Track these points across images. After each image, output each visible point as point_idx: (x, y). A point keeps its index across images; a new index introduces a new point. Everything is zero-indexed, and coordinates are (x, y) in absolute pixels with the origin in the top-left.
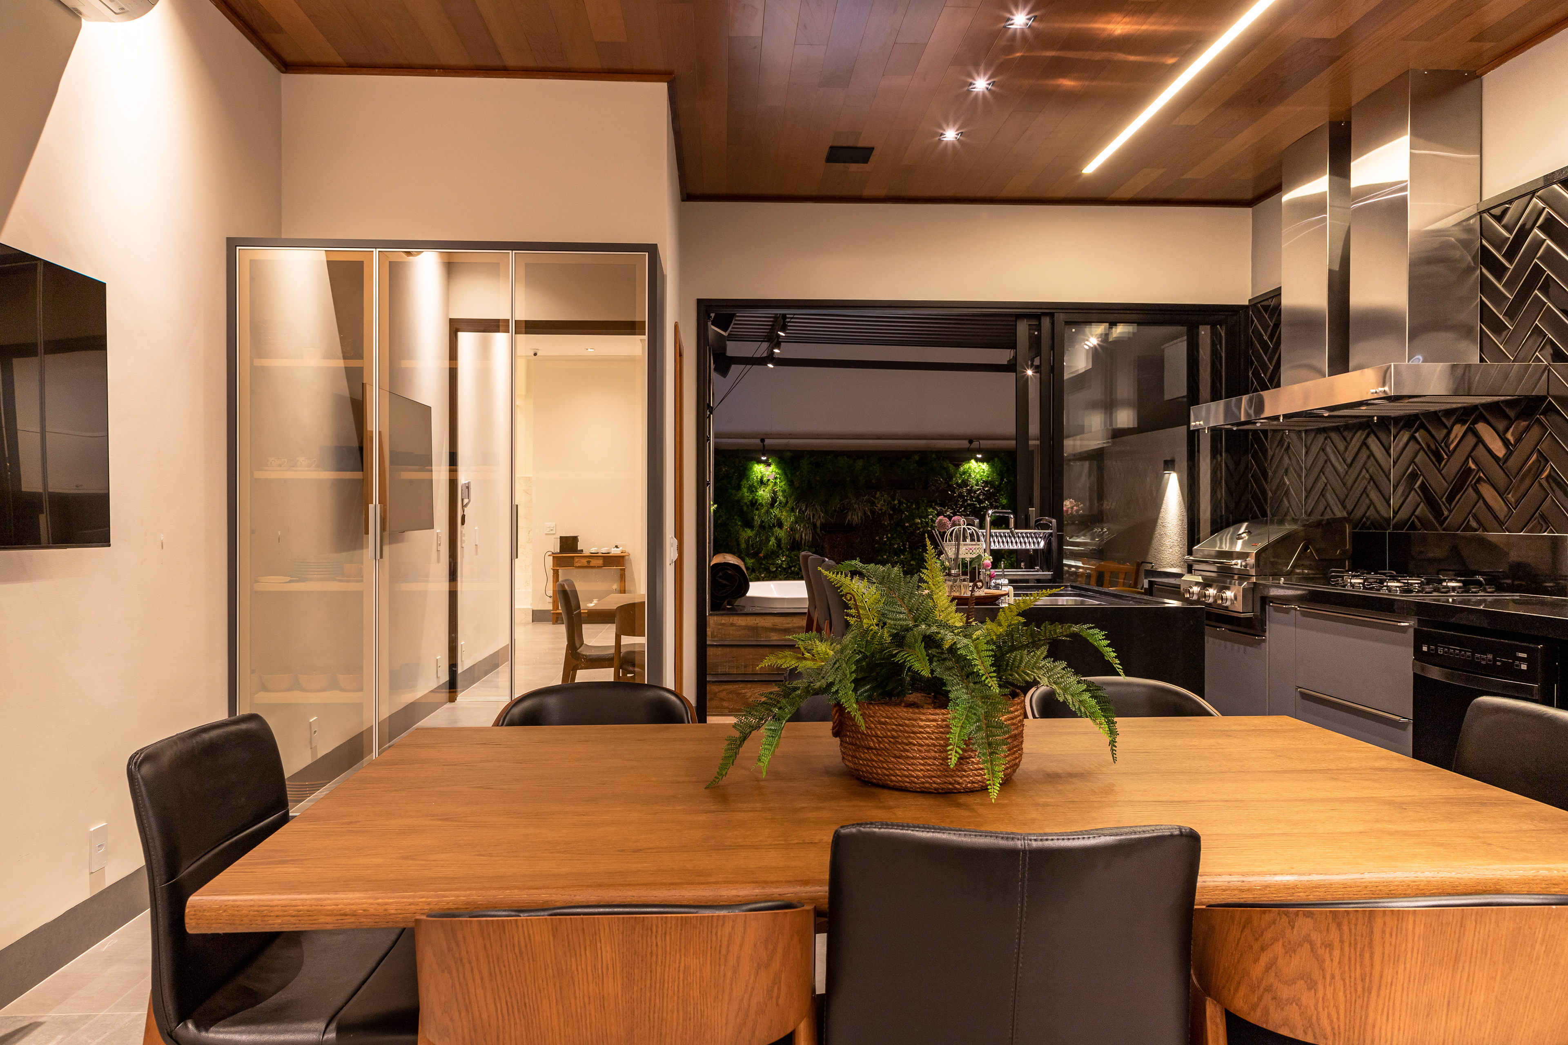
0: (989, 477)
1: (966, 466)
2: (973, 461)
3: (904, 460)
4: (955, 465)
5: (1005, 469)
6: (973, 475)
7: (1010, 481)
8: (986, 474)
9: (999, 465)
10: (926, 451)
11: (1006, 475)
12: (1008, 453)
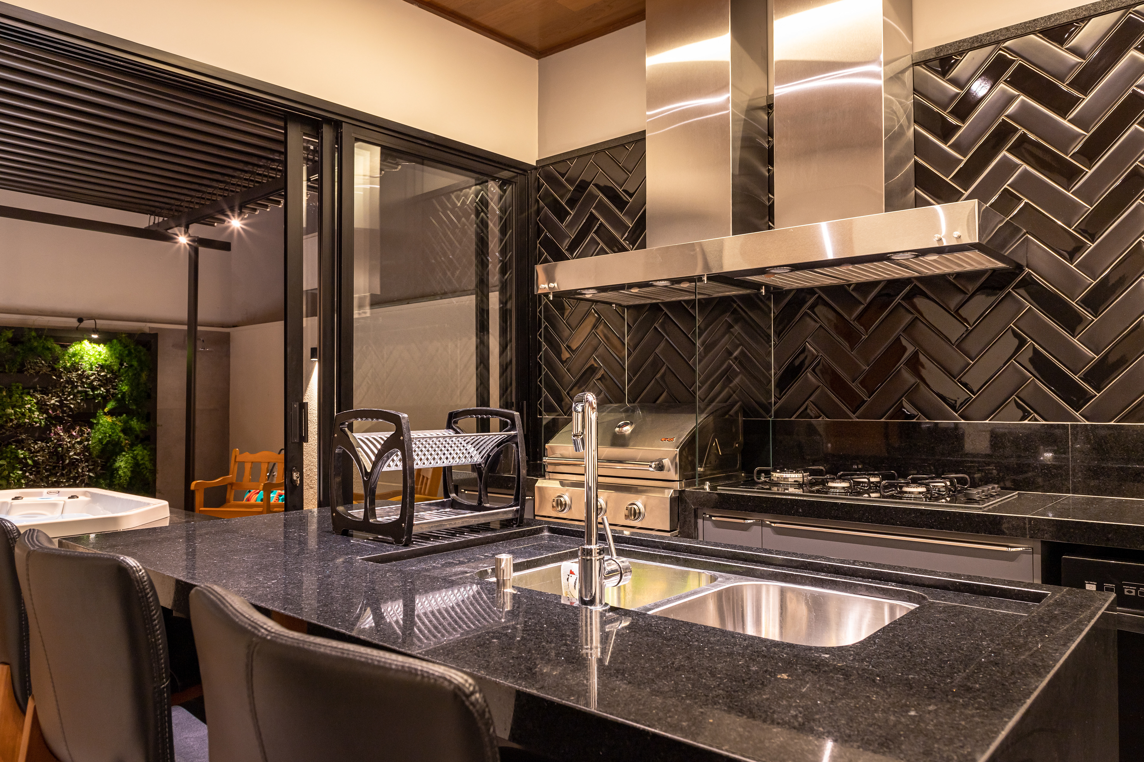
0: (106, 361)
1: (75, 348)
2: (86, 342)
4: (62, 346)
5: (126, 352)
6: (86, 358)
7: (131, 366)
8: (102, 357)
9: (119, 347)
10: (23, 328)
11: (127, 359)
12: (130, 335)
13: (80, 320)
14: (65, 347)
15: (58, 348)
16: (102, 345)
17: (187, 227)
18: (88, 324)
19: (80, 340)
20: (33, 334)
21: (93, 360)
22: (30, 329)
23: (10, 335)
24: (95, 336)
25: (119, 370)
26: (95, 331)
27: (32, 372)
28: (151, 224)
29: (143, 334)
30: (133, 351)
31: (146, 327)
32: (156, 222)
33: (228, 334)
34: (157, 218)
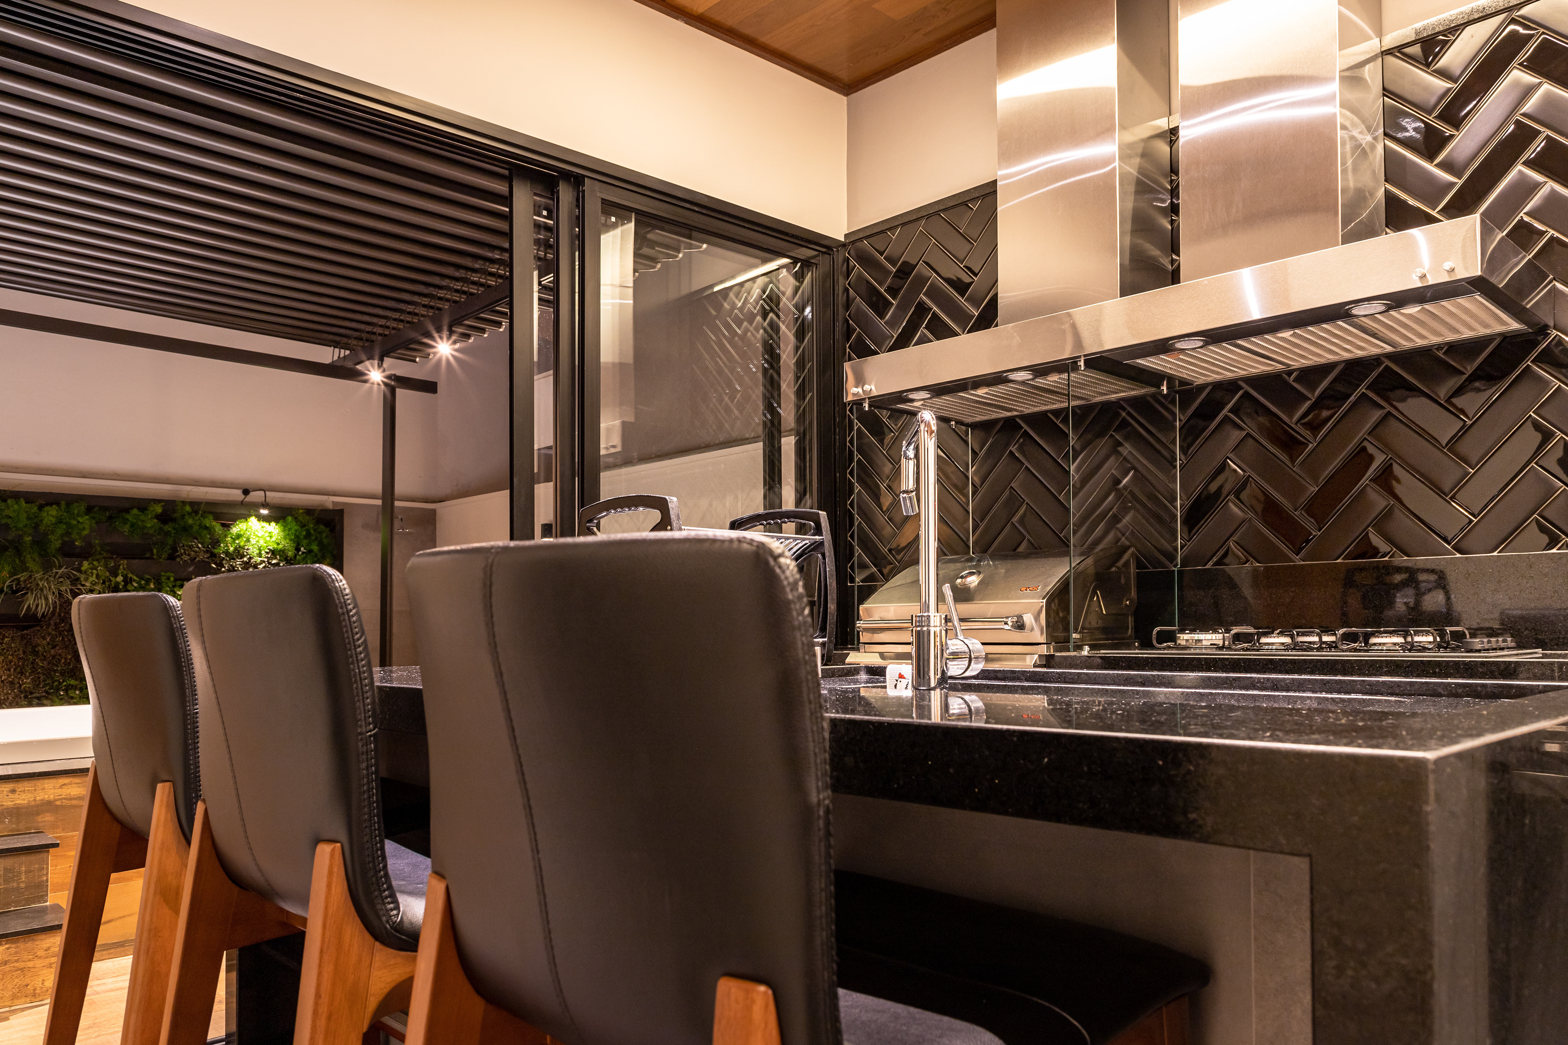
0: (278, 544)
1: (240, 527)
2: (253, 520)
3: (135, 511)
4: (223, 525)
5: (304, 533)
6: (253, 541)
7: (310, 551)
8: (274, 539)
9: (295, 527)
10: (174, 501)
11: (305, 542)
12: (309, 511)
13: (246, 492)
14: (227, 527)
15: (218, 528)
16: (273, 524)
17: (381, 360)
18: (256, 496)
19: (245, 517)
20: (188, 508)
21: (262, 543)
22: (184, 503)
23: (159, 509)
24: (264, 512)
25: (295, 556)
26: (265, 505)
27: (186, 558)
28: (336, 358)
29: (325, 511)
30: (312, 531)
31: (329, 501)
32: (342, 355)
33: (434, 512)
34: (342, 351)
